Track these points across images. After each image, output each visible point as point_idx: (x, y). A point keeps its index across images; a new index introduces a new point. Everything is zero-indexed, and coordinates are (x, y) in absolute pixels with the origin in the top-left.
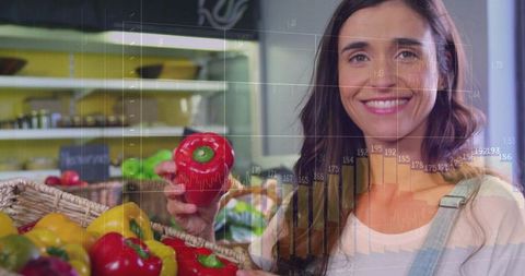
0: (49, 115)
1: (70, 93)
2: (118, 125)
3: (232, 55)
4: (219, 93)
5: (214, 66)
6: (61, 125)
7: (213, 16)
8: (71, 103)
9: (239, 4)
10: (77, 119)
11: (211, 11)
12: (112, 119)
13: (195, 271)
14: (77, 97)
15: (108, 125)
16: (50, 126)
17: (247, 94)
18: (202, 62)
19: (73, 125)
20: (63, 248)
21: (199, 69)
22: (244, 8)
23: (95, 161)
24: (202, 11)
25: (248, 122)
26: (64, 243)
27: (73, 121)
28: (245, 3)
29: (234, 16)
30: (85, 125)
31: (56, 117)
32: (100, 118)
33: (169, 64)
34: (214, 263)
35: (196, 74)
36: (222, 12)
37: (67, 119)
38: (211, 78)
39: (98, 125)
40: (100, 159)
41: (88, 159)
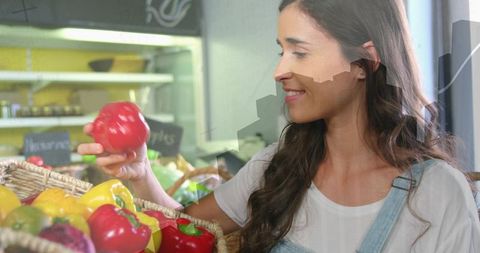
0: (9, 106)
1: (28, 85)
2: (73, 114)
3: (177, 50)
4: (165, 85)
5: (160, 60)
6: (20, 115)
7: (160, 15)
8: (29, 95)
9: (182, 3)
10: (35, 109)
11: (158, 9)
12: (67, 109)
13: (177, 238)
14: (35, 89)
15: (64, 114)
16: (11, 116)
17: (191, 85)
18: (149, 56)
19: (31, 115)
20: (67, 218)
21: (146, 62)
22: (188, 7)
23: (57, 147)
24: (150, 9)
25: (192, 111)
26: (66, 214)
27: (31, 112)
28: (187, 3)
29: (179, 14)
30: (42, 115)
31: (16, 107)
32: (57, 109)
33: (119, 58)
34: (193, 231)
35: (143, 67)
36: (168, 11)
37: (26, 109)
38: (157, 71)
39: (54, 114)
40: (61, 145)
41: (50, 146)
